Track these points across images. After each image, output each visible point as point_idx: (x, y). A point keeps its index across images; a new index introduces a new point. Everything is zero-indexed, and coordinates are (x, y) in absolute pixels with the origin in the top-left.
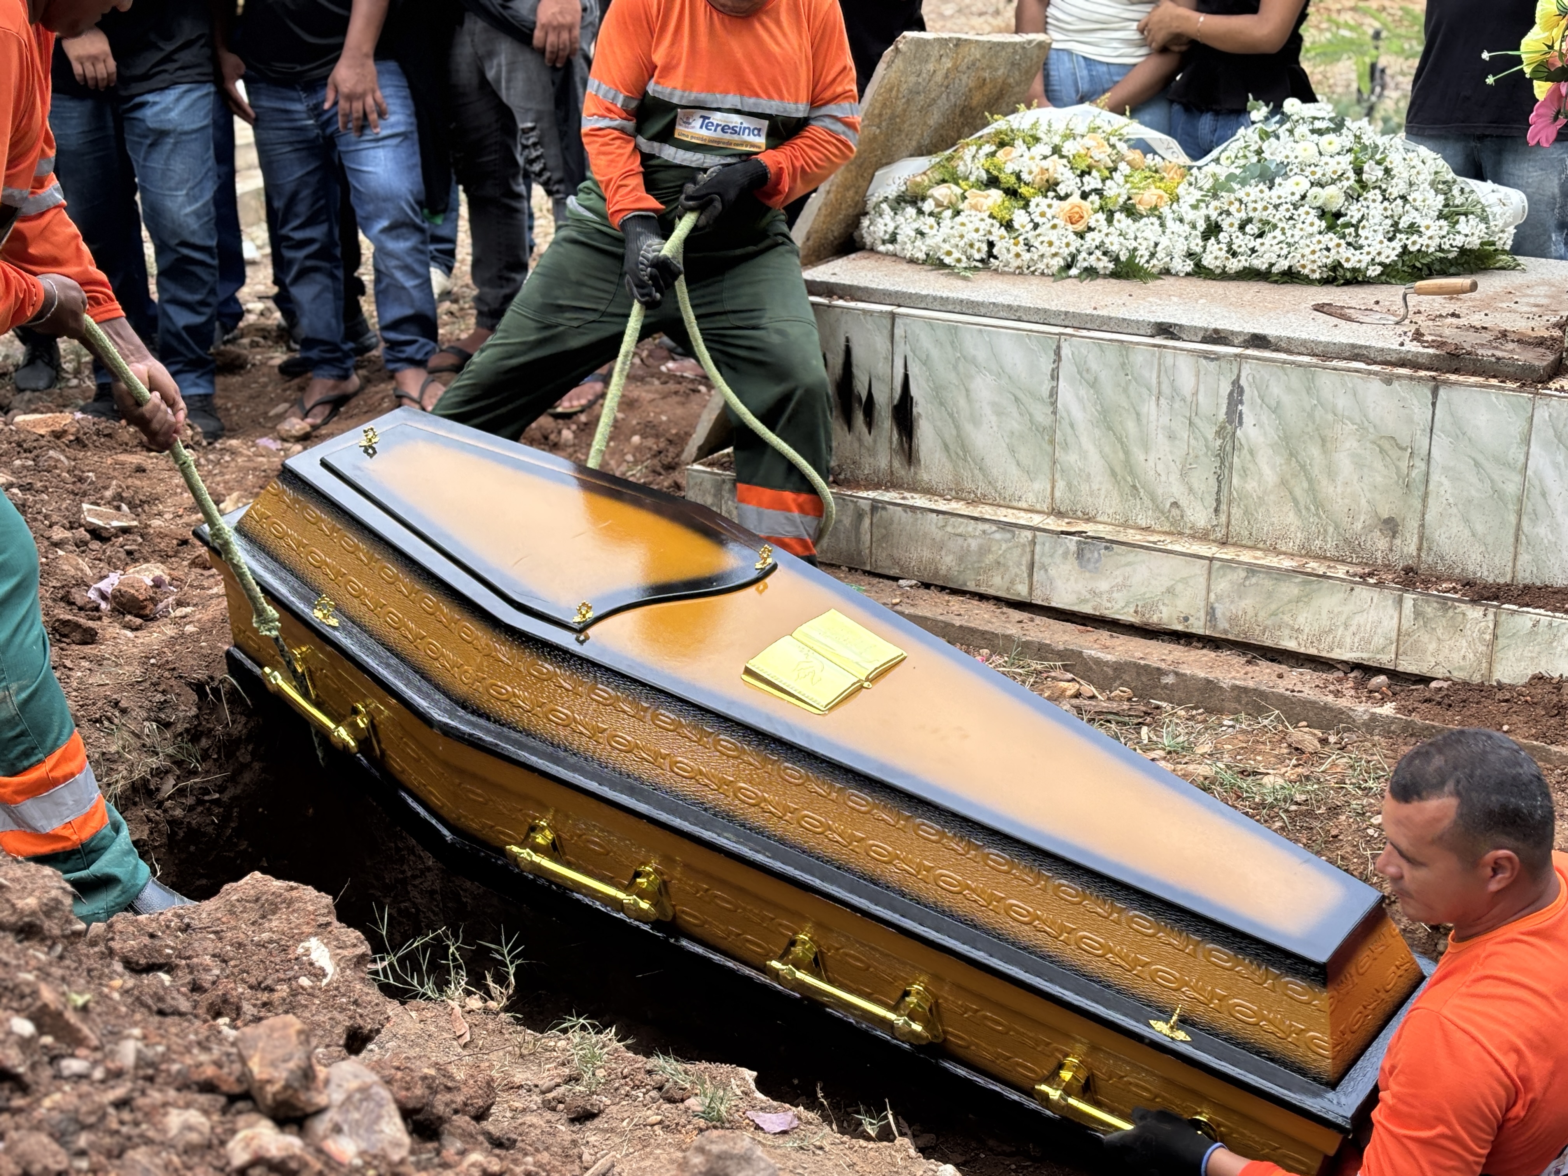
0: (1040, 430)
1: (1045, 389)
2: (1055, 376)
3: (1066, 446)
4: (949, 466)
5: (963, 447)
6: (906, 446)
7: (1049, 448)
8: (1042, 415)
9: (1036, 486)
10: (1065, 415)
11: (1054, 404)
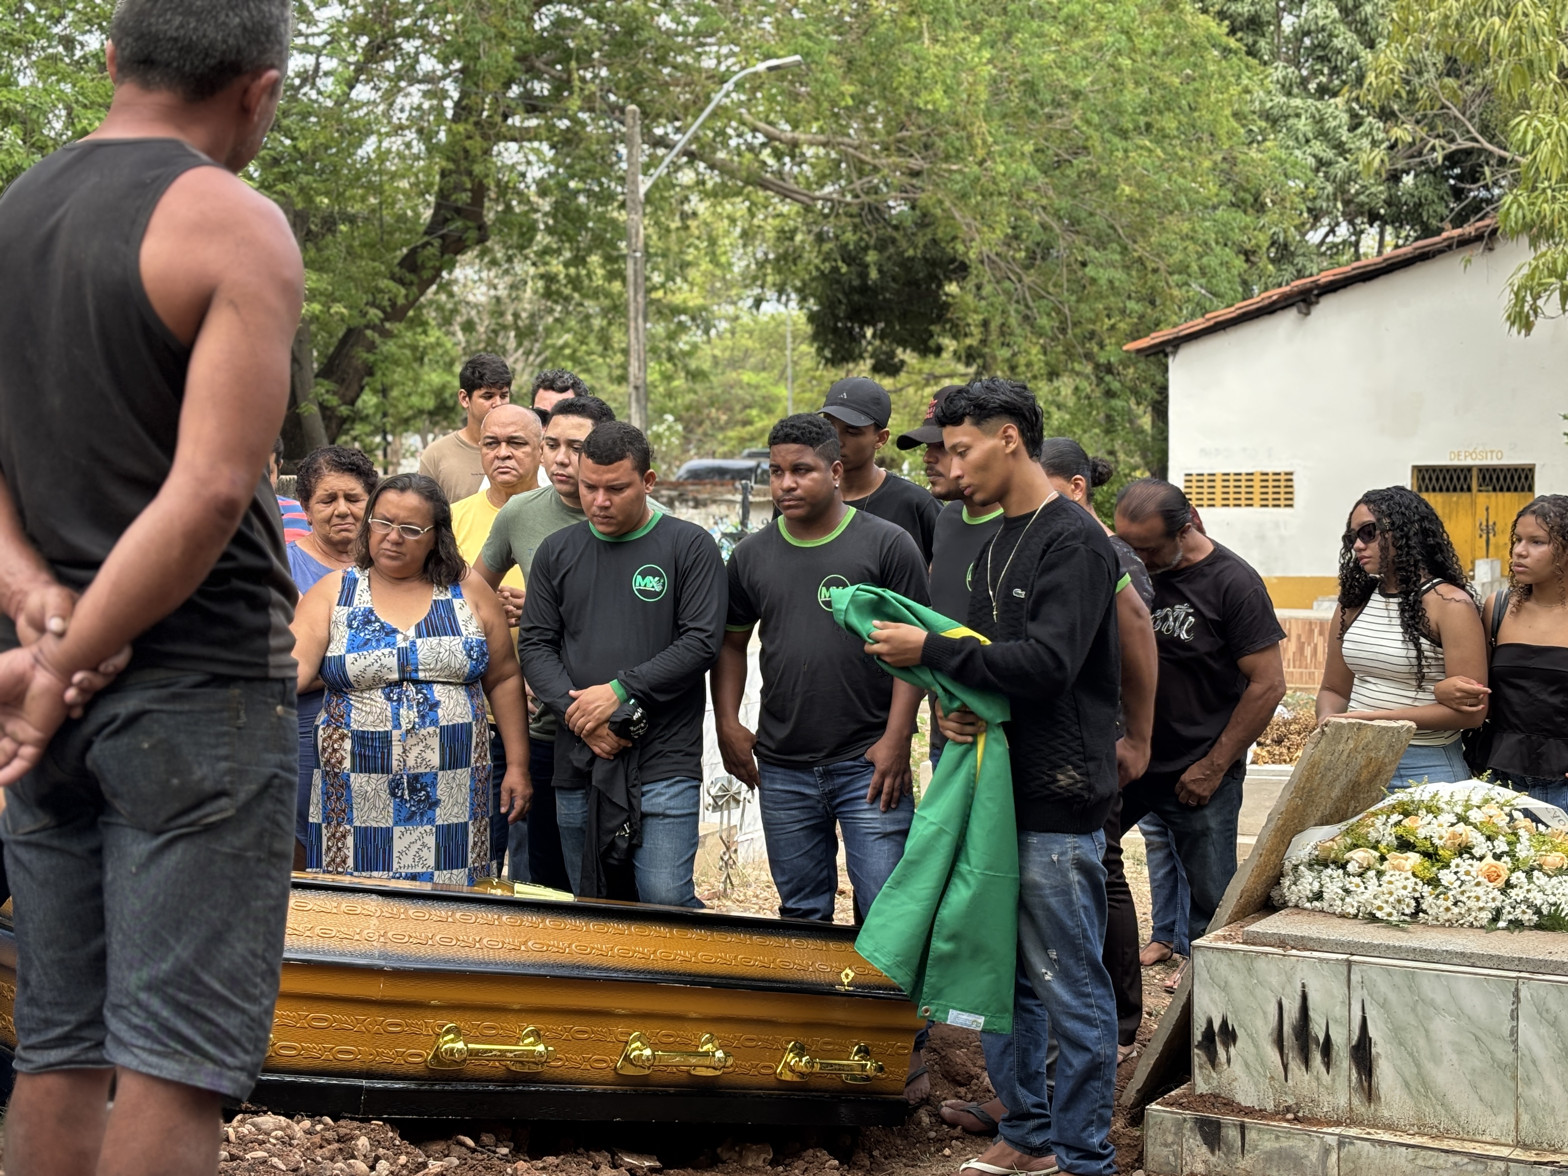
0: (1502, 1067)
1: (1506, 1029)
2: (1514, 1016)
3: (1529, 1082)
4: (1410, 1103)
5: (1424, 1084)
6: (1366, 1084)
7: (1512, 1085)
8: (1503, 1052)
9: (1501, 1120)
10: (1526, 1052)
11: (1515, 1042)
